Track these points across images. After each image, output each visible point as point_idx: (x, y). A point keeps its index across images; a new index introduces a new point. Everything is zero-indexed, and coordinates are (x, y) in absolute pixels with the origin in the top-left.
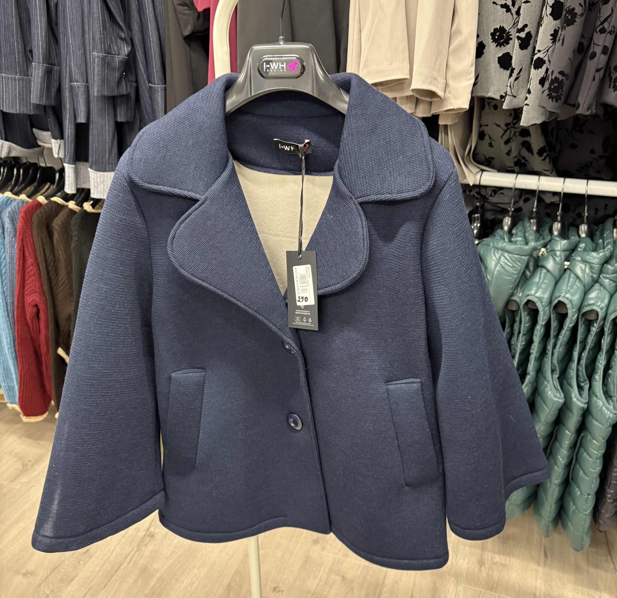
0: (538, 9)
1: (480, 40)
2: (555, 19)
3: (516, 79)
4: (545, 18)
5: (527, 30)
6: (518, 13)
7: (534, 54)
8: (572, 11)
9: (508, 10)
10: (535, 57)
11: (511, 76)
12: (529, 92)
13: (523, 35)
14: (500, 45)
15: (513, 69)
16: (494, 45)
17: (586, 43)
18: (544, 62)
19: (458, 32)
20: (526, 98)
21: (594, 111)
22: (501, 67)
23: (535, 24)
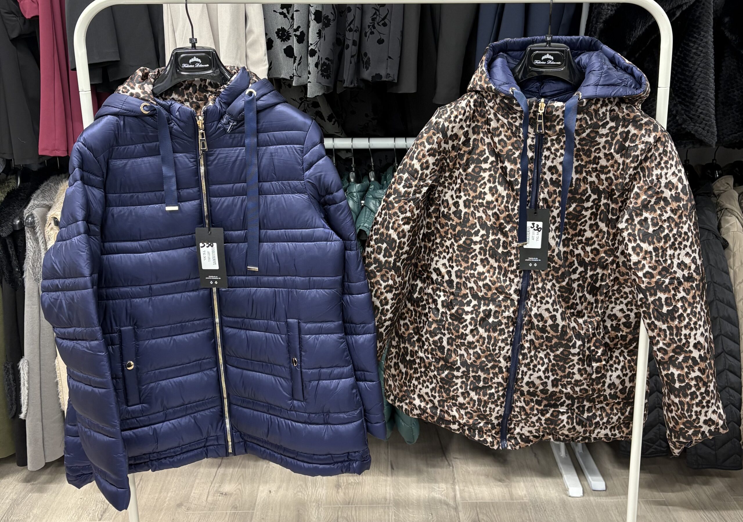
0: (306, 15)
1: (268, 37)
2: (318, 22)
3: (299, 64)
4: (311, 21)
5: (300, 30)
6: (292, 18)
7: (308, 47)
8: (327, 17)
9: (285, 16)
10: (310, 49)
11: (294, 62)
12: (309, 73)
13: (298, 33)
14: (283, 40)
15: (295, 58)
16: (279, 40)
17: (342, 38)
18: (316, 52)
19: (251, 32)
20: (308, 78)
21: (356, 85)
22: (287, 56)
23: (306, 26)
